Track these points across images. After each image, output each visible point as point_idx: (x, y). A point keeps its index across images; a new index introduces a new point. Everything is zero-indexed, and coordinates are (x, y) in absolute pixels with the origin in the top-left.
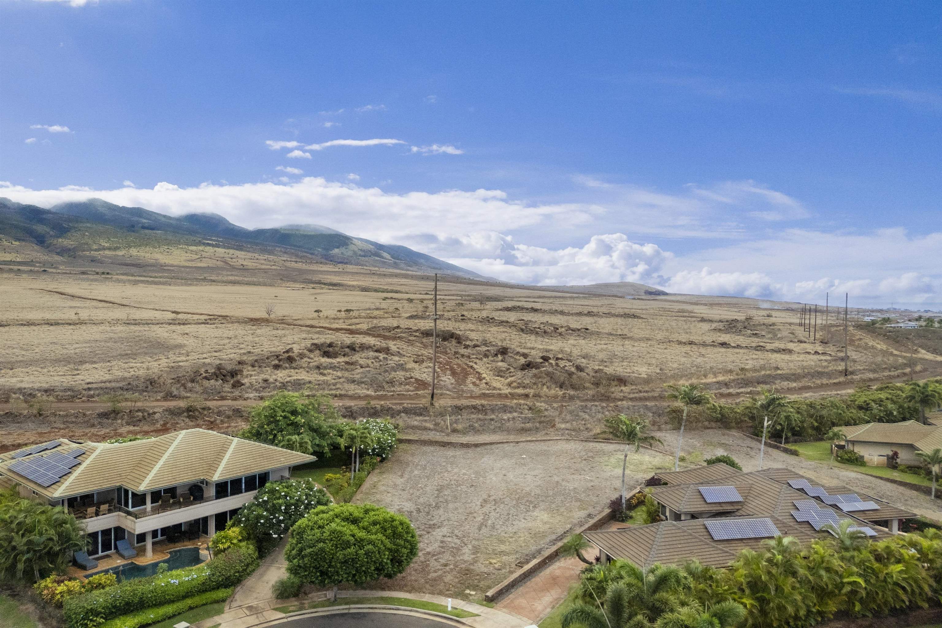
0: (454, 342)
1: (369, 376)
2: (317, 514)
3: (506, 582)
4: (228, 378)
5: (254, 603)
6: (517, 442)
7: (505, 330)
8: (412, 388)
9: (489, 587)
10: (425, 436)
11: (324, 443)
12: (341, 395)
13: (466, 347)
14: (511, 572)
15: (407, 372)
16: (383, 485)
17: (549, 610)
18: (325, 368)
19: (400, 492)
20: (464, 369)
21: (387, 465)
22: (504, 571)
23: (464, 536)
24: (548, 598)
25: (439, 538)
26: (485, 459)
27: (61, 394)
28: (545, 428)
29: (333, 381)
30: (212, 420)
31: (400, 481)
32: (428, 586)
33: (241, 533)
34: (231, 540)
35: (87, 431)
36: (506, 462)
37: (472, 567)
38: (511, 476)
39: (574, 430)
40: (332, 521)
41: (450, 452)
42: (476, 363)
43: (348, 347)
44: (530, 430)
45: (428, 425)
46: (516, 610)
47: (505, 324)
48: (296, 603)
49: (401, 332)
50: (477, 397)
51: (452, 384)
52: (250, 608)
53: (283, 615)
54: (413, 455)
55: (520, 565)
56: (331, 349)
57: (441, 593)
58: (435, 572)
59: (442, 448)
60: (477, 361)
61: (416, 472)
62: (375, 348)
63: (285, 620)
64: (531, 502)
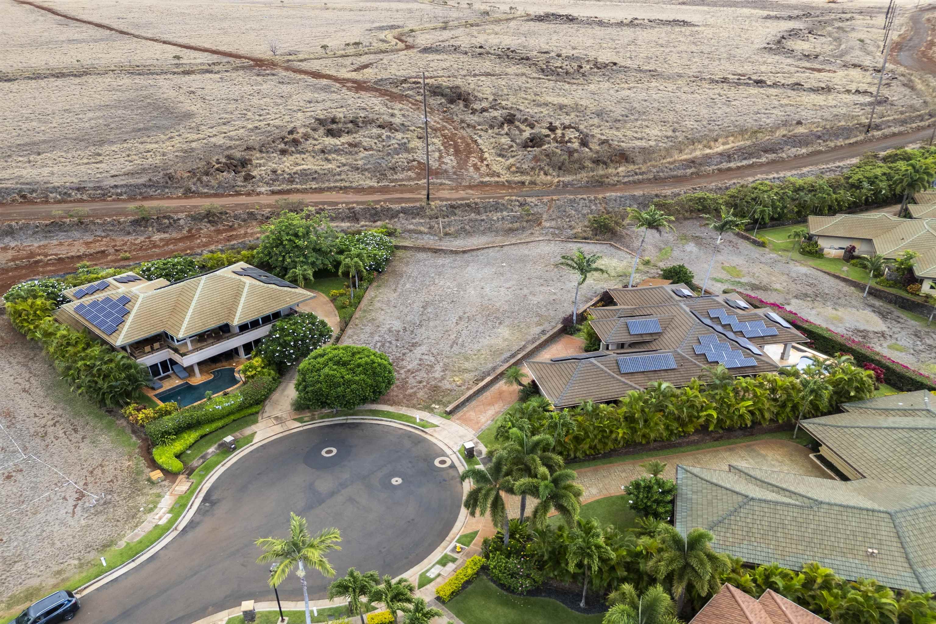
0: (461, 104)
1: (372, 160)
2: (315, 358)
3: (462, 399)
4: (239, 168)
5: (279, 415)
6: (502, 247)
7: (524, 70)
8: (413, 175)
9: (450, 403)
10: (420, 243)
11: (327, 262)
12: (346, 187)
13: (474, 111)
14: (468, 389)
15: (409, 153)
16: (379, 301)
17: (489, 422)
18: (330, 152)
19: (392, 309)
20: (468, 145)
21: (384, 277)
22: (463, 387)
23: (438, 354)
24: (491, 412)
25: (419, 356)
26: (469, 268)
27: (93, 192)
28: (531, 227)
29: (338, 169)
30: (230, 224)
31: (393, 296)
32: (405, 401)
33: (263, 361)
34: (255, 368)
35: (126, 239)
36: (488, 271)
37: (440, 384)
38: (487, 290)
39: (558, 228)
40: (326, 365)
41: (440, 260)
42: (480, 136)
43: (351, 122)
44: (517, 230)
45: (422, 229)
46: (465, 421)
47: (525, 61)
48: (309, 414)
49: (409, 89)
50: (475, 186)
51: (453, 167)
52: (277, 418)
53: (300, 425)
54: (407, 264)
55: (476, 382)
56: (334, 126)
57: (414, 407)
58: (412, 388)
59: (434, 254)
60: (482, 133)
61: (408, 286)
62: (378, 123)
63: (301, 429)
64: (498, 318)
